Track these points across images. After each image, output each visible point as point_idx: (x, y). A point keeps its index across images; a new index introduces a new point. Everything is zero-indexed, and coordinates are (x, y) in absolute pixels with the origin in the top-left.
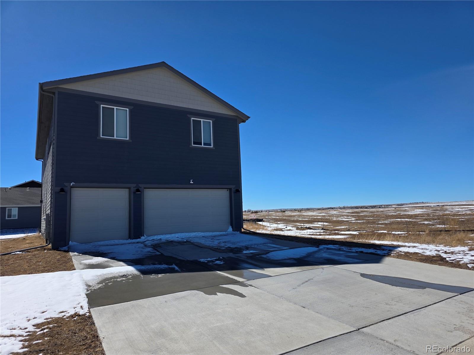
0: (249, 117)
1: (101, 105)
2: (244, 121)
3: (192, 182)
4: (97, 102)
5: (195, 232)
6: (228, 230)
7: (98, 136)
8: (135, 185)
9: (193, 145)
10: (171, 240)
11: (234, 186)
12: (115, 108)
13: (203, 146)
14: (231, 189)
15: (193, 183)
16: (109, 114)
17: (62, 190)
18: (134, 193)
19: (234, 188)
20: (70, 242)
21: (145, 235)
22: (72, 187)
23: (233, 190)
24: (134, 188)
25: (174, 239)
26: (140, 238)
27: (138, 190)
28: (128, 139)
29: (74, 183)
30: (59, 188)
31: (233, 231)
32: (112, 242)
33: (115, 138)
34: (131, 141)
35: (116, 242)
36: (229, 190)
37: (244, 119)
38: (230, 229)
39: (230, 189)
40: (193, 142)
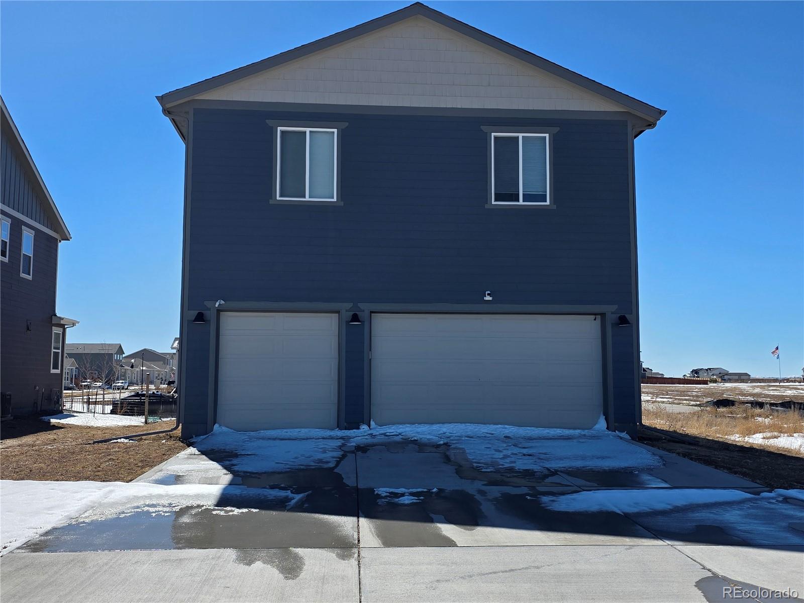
0: (661, 113)
1: (278, 128)
2: (651, 125)
3: (488, 298)
4: (270, 122)
5: (497, 424)
6: (597, 427)
7: (271, 199)
8: (351, 305)
9: (493, 203)
10: (416, 438)
11: (614, 308)
12: (308, 130)
13: (521, 202)
14: (605, 314)
15: (490, 299)
16: (295, 144)
17: (200, 317)
18: (347, 322)
19: (612, 313)
20: (216, 426)
21: (372, 423)
22: (219, 311)
23: (611, 318)
24: (347, 312)
25: (421, 436)
26: (358, 428)
27: (355, 318)
28: (335, 199)
29: (223, 302)
30: (196, 313)
31: (607, 428)
32: (294, 433)
33: (307, 199)
34: (342, 204)
35: (304, 432)
36: (599, 317)
37: (651, 120)
38: (602, 424)
39: (603, 315)
40: (496, 194)
